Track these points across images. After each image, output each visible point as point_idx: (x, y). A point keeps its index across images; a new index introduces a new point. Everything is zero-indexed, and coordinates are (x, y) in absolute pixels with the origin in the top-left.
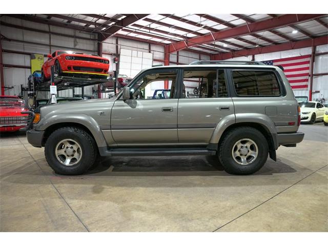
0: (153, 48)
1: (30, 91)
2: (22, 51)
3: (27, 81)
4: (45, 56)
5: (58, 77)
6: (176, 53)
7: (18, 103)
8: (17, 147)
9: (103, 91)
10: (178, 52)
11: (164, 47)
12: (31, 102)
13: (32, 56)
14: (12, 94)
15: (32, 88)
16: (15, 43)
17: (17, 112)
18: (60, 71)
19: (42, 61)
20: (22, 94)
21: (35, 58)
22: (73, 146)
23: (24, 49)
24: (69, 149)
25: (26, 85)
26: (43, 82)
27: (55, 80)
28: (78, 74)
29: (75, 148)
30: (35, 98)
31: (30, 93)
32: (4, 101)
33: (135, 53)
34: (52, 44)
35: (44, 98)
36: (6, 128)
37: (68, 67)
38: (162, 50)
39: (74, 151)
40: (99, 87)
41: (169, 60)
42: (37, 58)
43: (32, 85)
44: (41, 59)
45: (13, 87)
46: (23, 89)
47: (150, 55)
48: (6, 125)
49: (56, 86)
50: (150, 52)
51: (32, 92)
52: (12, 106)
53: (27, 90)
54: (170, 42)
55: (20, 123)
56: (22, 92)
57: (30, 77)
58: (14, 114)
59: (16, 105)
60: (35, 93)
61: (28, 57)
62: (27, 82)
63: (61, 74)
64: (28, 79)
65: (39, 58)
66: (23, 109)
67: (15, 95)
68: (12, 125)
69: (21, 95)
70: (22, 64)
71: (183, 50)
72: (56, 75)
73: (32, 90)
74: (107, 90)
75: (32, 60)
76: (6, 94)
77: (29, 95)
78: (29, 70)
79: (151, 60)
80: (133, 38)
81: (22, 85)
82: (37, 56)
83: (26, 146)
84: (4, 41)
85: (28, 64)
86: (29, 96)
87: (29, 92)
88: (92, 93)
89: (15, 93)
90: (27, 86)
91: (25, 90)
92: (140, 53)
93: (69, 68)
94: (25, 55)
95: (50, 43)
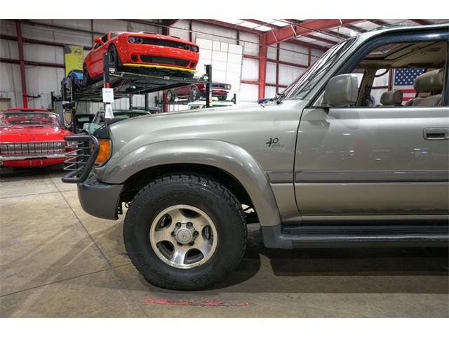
0: (243, 37)
1: (66, 100)
2: (51, 40)
3: (60, 86)
4: (86, 48)
5: (115, 73)
6: (275, 45)
7: (47, 120)
8: (51, 198)
9: (172, 102)
10: (278, 45)
11: (259, 36)
12: (68, 117)
13: (66, 49)
14: (38, 106)
15: (68, 97)
16: (41, 28)
17: (47, 134)
18: (117, 63)
19: (81, 56)
20: (53, 107)
21: (70, 52)
22: (194, 221)
23: (54, 39)
24: (183, 228)
25: (58, 93)
26: (87, 86)
27: (111, 79)
28: (148, 68)
29: (198, 225)
30: (74, 112)
31: (66, 104)
32: (26, 117)
33: (216, 44)
34: (94, 30)
35: (84, 113)
36: (31, 162)
37: (132, 57)
38: (256, 40)
39: (196, 234)
40: (164, 96)
41: (266, 56)
42: (73, 51)
43: (68, 92)
44: (80, 53)
45: (39, 96)
46: (54, 99)
47: (239, 48)
48: (31, 157)
49: (112, 90)
50: (238, 44)
51: (68, 102)
52: (38, 123)
53: (60, 99)
54: (268, 29)
55: (54, 153)
56: (53, 104)
57: (64, 79)
58: (43, 137)
59: (45, 122)
60: (74, 104)
61: (60, 50)
62: (60, 89)
63: (120, 69)
64: (62, 83)
65: (76, 52)
66: (57, 129)
67: (43, 107)
68: (41, 157)
69: (51, 108)
70: (51, 60)
71: (285, 42)
72: (112, 70)
73: (69, 100)
74: (177, 100)
75: (66, 55)
76: (30, 105)
77: (64, 106)
78: (62, 69)
79: (241, 56)
80: (214, 23)
81: (52, 93)
82: (73, 49)
83: (66, 195)
84: (24, 25)
85: (60, 62)
86: (64, 108)
87: (64, 103)
88: (154, 104)
89: (43, 105)
90: (60, 93)
91: (58, 101)
92: (224, 45)
93: (134, 59)
94: (57, 48)
95: (92, 29)
